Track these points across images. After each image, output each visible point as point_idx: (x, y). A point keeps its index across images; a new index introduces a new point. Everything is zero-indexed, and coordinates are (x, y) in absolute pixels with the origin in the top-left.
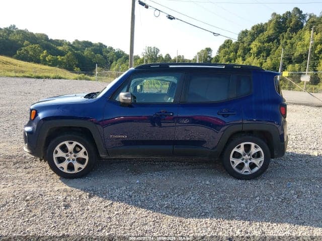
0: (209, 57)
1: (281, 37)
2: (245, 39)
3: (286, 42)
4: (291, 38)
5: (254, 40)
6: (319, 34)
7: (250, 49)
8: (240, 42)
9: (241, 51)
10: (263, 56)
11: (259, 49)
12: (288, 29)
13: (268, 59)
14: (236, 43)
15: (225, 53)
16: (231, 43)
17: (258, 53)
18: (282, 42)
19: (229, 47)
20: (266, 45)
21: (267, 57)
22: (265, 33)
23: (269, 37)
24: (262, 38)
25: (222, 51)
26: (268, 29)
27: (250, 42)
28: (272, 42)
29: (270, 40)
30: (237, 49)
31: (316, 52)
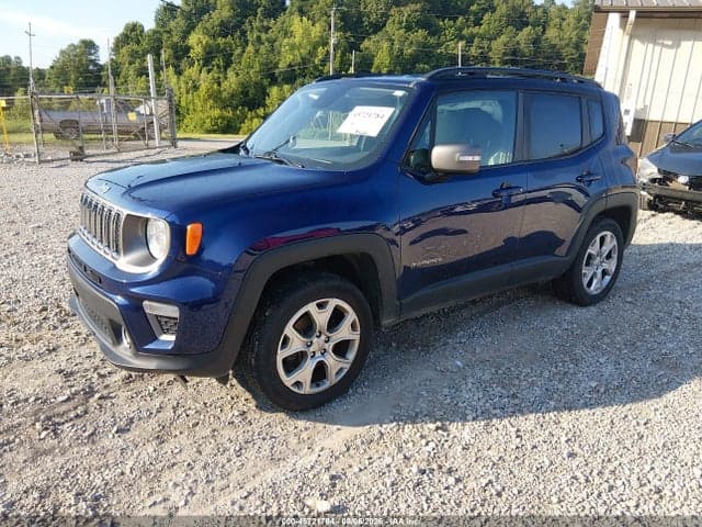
0: (93, 62)
1: (246, 26)
2: (172, 24)
3: (259, 38)
4: (267, 29)
5: (193, 28)
6: (317, 25)
7: (188, 49)
8: (162, 30)
9: (170, 51)
10: (218, 66)
11: (208, 49)
12: (259, 10)
13: (230, 73)
14: (155, 32)
15: (132, 56)
16: (142, 31)
17: (207, 60)
18: (251, 37)
19: (138, 42)
20: (220, 40)
21: (226, 68)
22: (215, 15)
23: (222, 24)
24: (208, 25)
25: (124, 50)
26: (219, 6)
27: (184, 32)
28: (232, 36)
29: (225, 29)
30: (159, 48)
31: (317, 62)
